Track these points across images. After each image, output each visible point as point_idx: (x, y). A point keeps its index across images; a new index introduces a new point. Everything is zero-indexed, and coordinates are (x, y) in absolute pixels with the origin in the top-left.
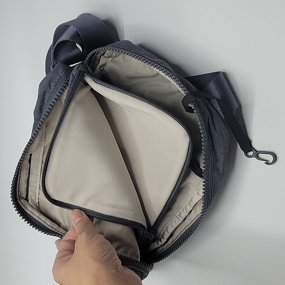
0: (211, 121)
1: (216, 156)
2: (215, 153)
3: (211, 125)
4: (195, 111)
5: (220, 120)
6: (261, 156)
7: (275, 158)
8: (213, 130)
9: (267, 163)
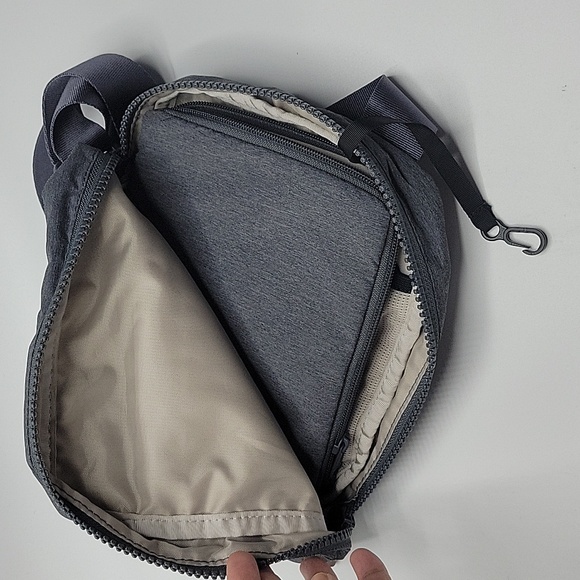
0: (394, 168)
1: (424, 234)
2: (422, 230)
3: (398, 176)
4: (363, 160)
5: (412, 163)
6: (515, 236)
7: (544, 238)
8: (403, 184)
9: (529, 251)
